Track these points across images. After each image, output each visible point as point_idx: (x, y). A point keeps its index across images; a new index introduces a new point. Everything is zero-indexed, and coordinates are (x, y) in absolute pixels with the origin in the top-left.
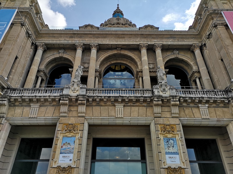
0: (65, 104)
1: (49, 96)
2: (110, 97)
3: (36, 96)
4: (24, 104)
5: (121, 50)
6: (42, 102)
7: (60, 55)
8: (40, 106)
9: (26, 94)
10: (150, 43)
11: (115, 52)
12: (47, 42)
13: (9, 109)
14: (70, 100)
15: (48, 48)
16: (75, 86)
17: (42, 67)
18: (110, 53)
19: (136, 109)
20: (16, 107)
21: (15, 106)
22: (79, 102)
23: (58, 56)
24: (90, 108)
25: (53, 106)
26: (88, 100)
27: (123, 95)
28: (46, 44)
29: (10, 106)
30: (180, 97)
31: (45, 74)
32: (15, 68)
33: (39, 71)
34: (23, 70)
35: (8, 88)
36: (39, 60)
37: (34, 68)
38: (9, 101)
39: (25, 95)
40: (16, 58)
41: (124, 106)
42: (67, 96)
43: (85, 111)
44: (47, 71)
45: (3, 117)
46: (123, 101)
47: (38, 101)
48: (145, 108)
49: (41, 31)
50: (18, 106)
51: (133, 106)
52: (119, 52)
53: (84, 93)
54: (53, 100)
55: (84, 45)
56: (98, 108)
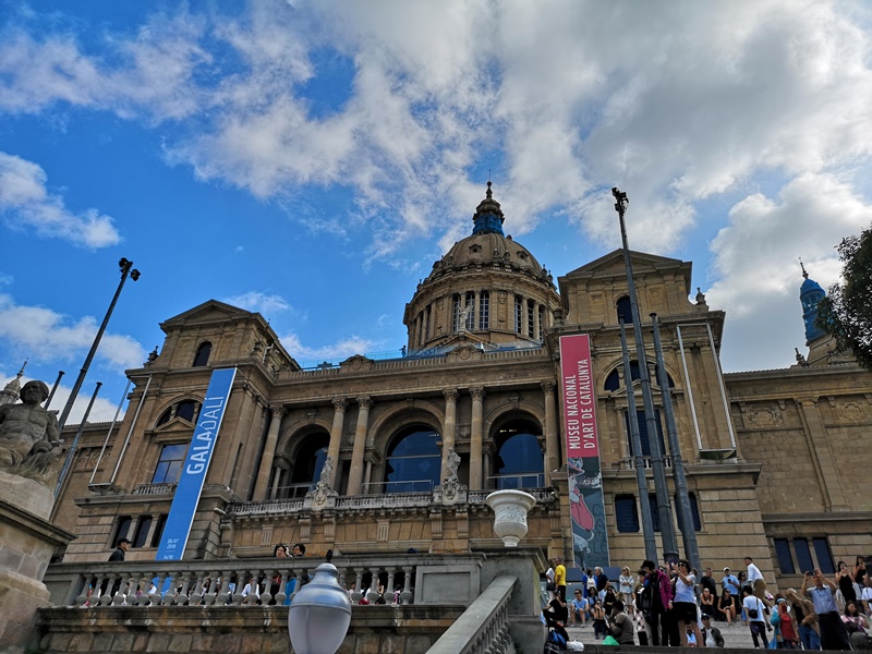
0: (306, 525)
1: (285, 513)
2: (367, 510)
3: (267, 514)
4: (254, 526)
5: (413, 402)
6: (276, 521)
7: (310, 421)
8: (275, 528)
9: (256, 511)
10: (461, 386)
11: (404, 406)
12: (287, 401)
13: (234, 534)
14: (313, 517)
15: (290, 410)
16: (321, 494)
17: (282, 449)
18: (396, 408)
19: (408, 526)
20: (244, 532)
21: (242, 529)
22: (325, 520)
23: (306, 424)
24: (341, 528)
25: (291, 527)
26: (337, 517)
27: (388, 506)
28: (285, 406)
29: (235, 529)
30: (471, 505)
31: (287, 460)
32: (239, 464)
33: (275, 458)
34: (251, 461)
35: (231, 503)
36: (276, 437)
37: (269, 455)
38: (234, 522)
39: (254, 512)
40: (241, 445)
41: (391, 522)
42: (309, 511)
43: (333, 533)
44: (289, 456)
45: (228, 547)
46: (387, 515)
47: (271, 520)
48: (421, 525)
49: (275, 382)
50: (245, 529)
51: (404, 522)
52: (411, 405)
53: (332, 505)
54: (291, 518)
55: (347, 400)
56: (353, 527)
